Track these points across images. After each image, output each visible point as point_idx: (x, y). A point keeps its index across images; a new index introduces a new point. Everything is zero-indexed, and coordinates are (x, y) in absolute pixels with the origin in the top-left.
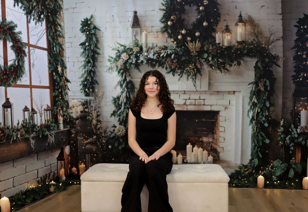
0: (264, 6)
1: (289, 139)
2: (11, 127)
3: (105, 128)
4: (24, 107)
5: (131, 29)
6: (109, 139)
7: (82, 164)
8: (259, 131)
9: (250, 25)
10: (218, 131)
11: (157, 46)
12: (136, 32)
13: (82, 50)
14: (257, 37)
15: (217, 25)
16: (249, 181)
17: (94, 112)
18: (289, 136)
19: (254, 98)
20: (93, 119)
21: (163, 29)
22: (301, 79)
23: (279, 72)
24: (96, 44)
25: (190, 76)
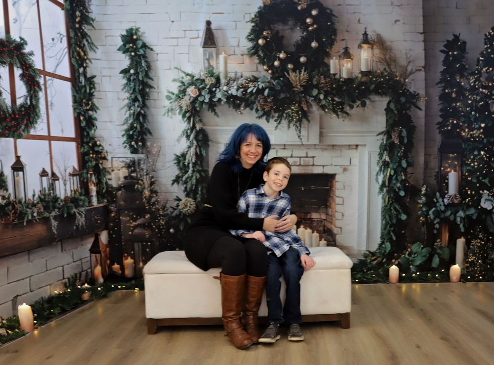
0: (399, 21)
1: (434, 212)
2: (23, 201)
3: (164, 203)
4: (40, 170)
5: (201, 50)
6: (171, 218)
7: (129, 258)
8: (393, 202)
9: (379, 49)
10: (334, 203)
11: (242, 77)
12: (209, 53)
13: (125, 81)
14: (389, 65)
15: (331, 47)
16: (378, 275)
17: (146, 178)
18: (434, 209)
19: (384, 155)
20: (144, 188)
21: (252, 50)
22: (449, 128)
23: (419, 116)
24: (147, 71)
25: (292, 122)
